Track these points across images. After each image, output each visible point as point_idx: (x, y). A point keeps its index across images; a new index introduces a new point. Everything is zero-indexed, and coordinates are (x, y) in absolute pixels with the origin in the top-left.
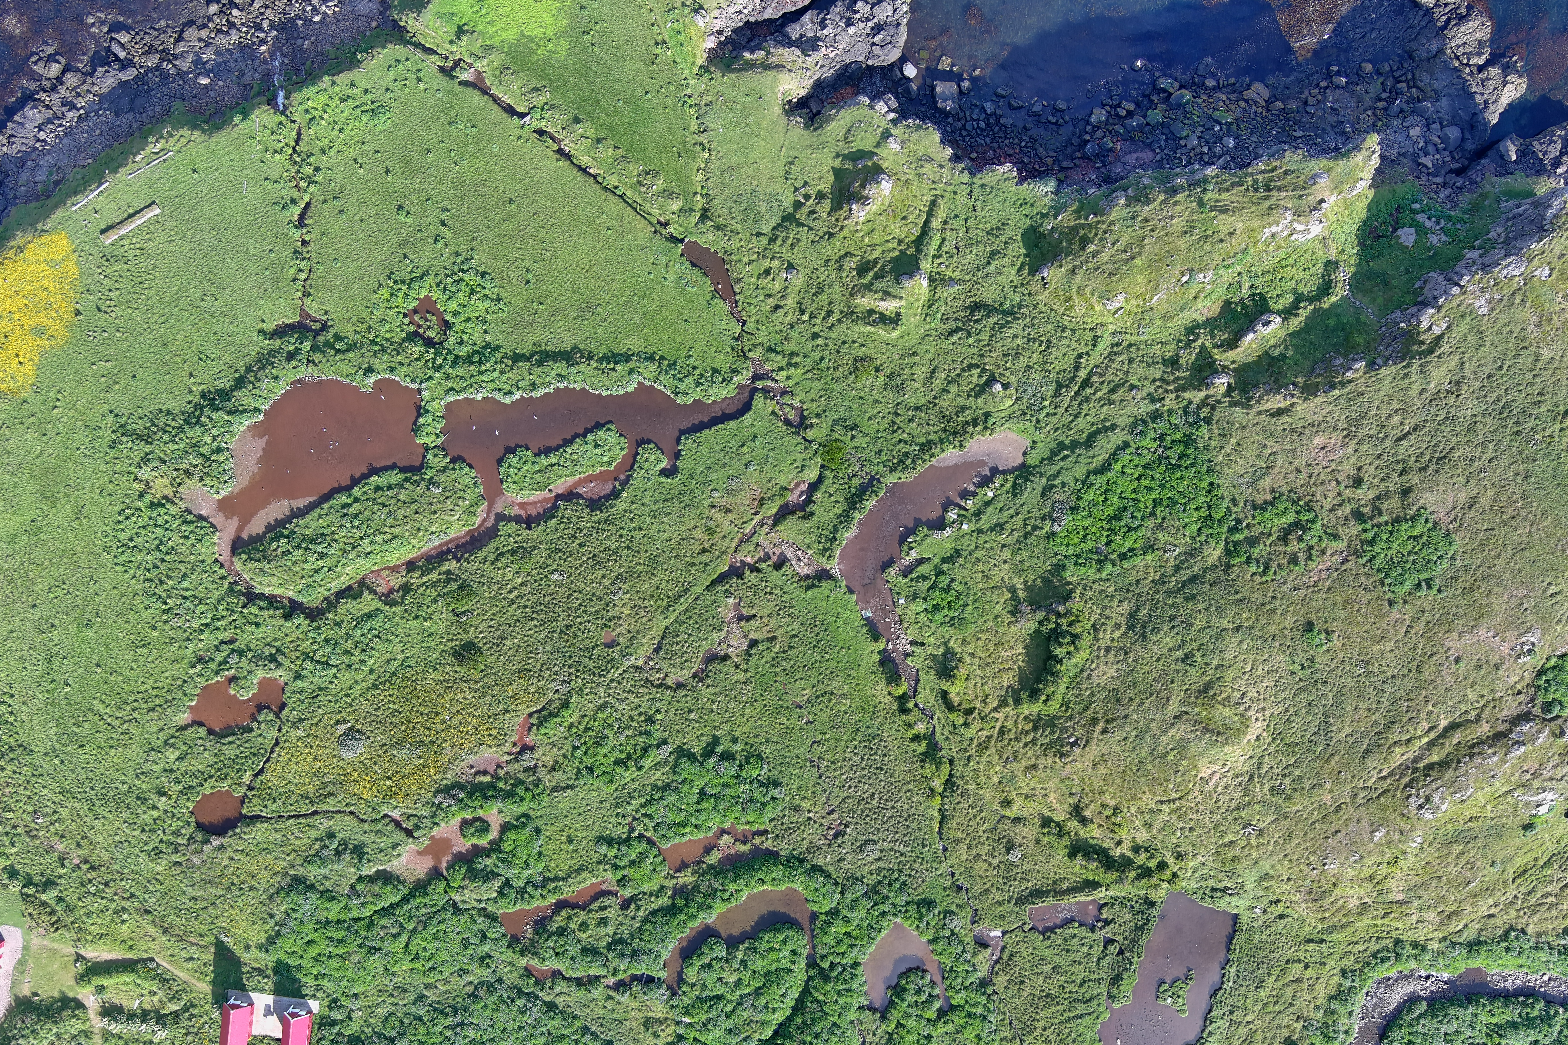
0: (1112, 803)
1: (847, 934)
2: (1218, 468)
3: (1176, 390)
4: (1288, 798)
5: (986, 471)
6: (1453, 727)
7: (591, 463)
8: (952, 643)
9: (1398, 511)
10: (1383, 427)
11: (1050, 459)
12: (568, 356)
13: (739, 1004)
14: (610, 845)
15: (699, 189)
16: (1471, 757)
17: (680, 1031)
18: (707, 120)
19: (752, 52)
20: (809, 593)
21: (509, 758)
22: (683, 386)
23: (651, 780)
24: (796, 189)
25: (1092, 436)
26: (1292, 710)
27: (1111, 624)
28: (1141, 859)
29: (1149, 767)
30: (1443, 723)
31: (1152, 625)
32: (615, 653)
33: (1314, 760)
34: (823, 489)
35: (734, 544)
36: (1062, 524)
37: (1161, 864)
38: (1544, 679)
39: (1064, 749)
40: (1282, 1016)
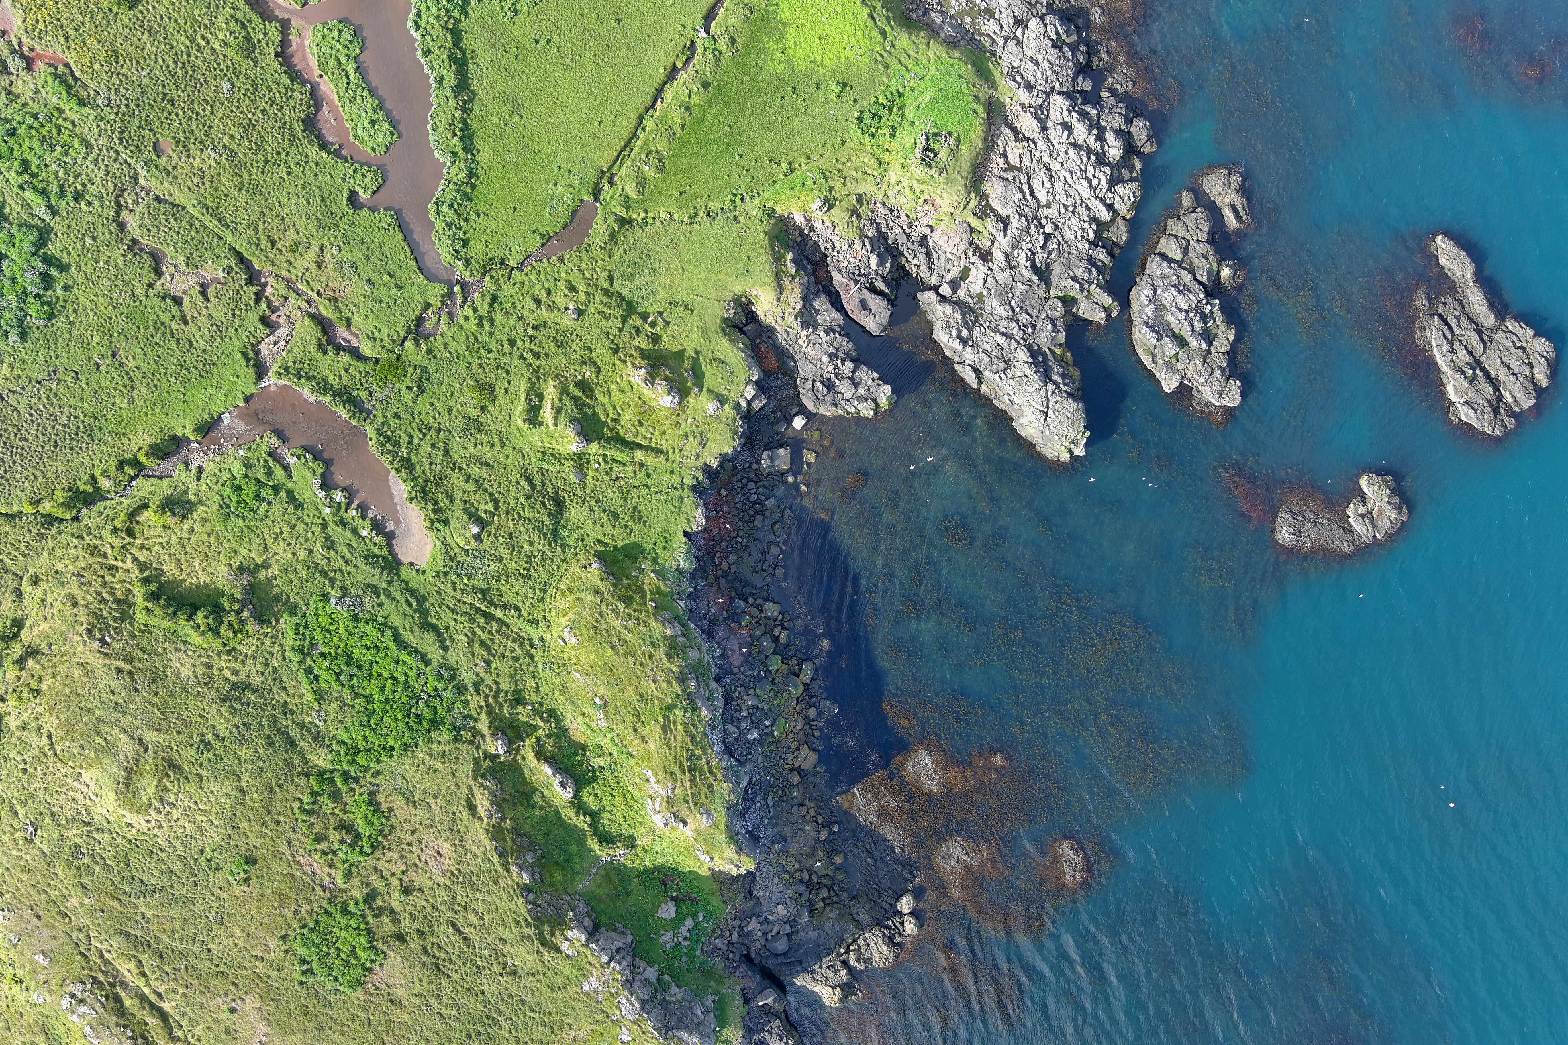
0: (44, 687)
2: (409, 753)
3: (488, 706)
4: (69, 864)
5: (390, 527)
6: (163, 1016)
7: (354, 116)
8: (202, 508)
9: (380, 933)
10: (465, 908)
11: (407, 589)
12: (463, 85)
15: (651, 215)
16: (132, 1038)
18: (720, 218)
19: (793, 261)
20: (239, 355)
21: (16, 44)
22: (445, 208)
23: (9, 200)
24: (660, 314)
25: (435, 629)
26: (163, 855)
27: (237, 666)
29: (86, 719)
30: (166, 1006)
31: (238, 706)
32: (149, 154)
33: (113, 884)
34: (354, 362)
35: (284, 273)
36: (339, 608)
39: (97, 632)
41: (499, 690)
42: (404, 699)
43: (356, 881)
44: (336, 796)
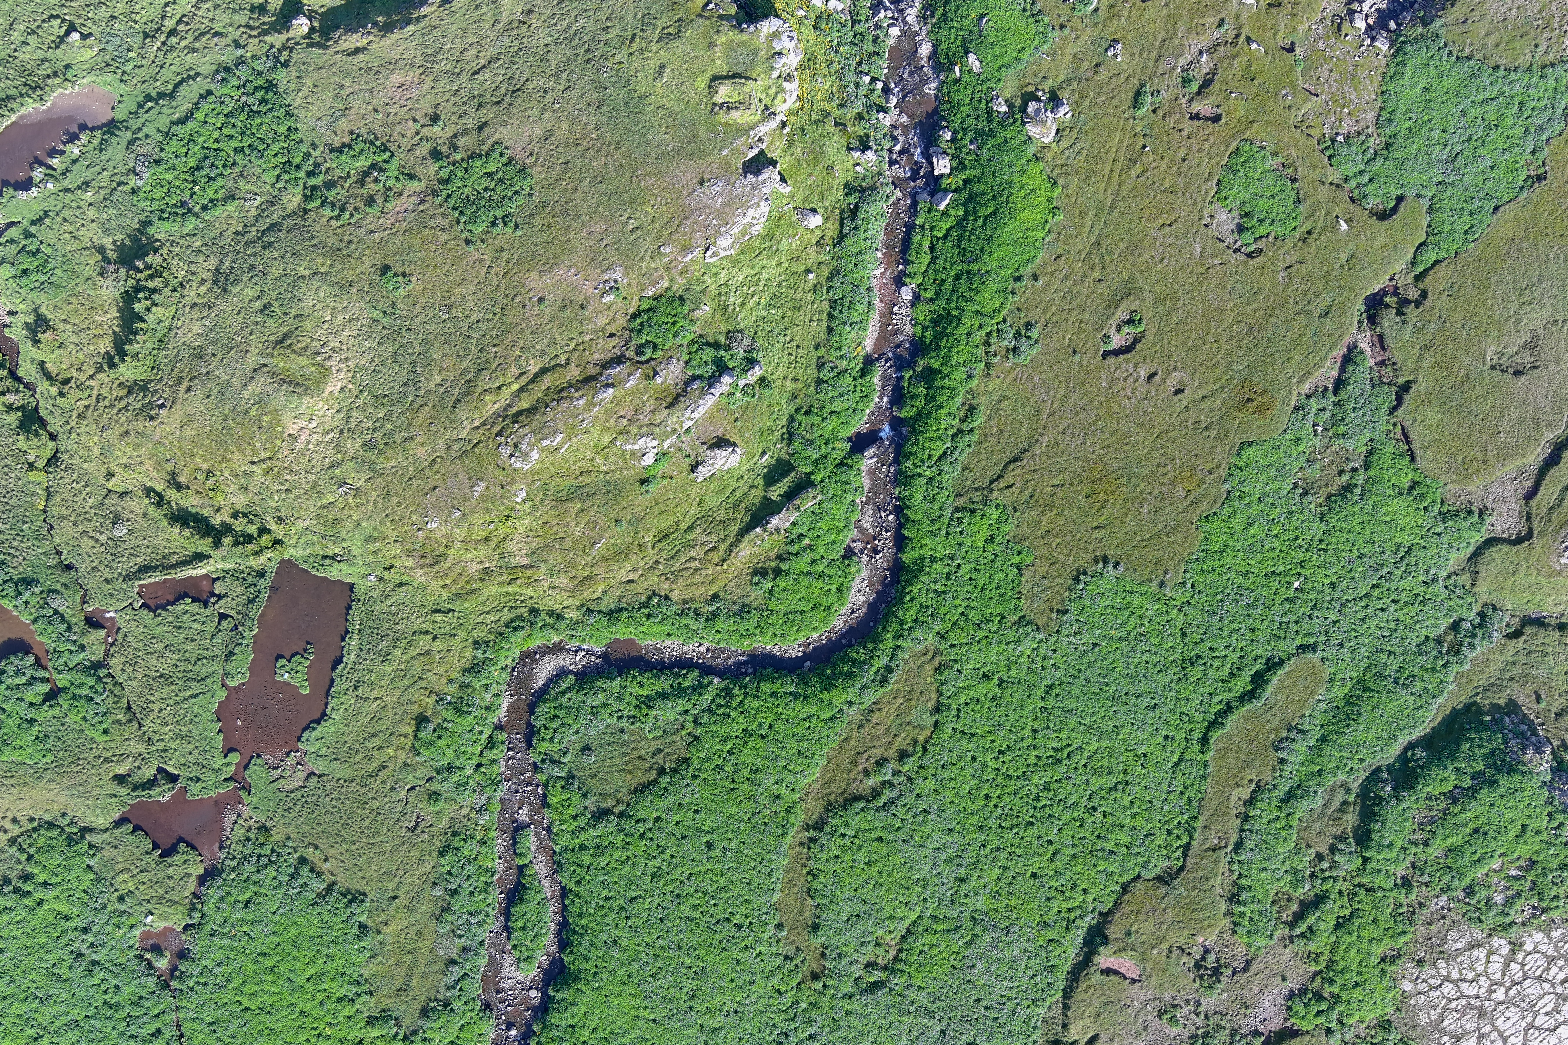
0: (205, 466)
2: (296, 111)
3: (260, 34)
4: (381, 453)
6: (543, 371)
8: (43, 310)
9: (474, 147)
10: (458, 61)
11: (136, 112)
16: (559, 401)
25: (177, 86)
26: (377, 361)
27: (196, 279)
28: (239, 525)
29: (233, 424)
30: (533, 369)
31: (232, 277)
33: (405, 412)
36: (146, 175)
37: (263, 531)
38: (638, 321)
39: (153, 413)
40: (411, 691)
42: (243, 117)
43: (419, 170)
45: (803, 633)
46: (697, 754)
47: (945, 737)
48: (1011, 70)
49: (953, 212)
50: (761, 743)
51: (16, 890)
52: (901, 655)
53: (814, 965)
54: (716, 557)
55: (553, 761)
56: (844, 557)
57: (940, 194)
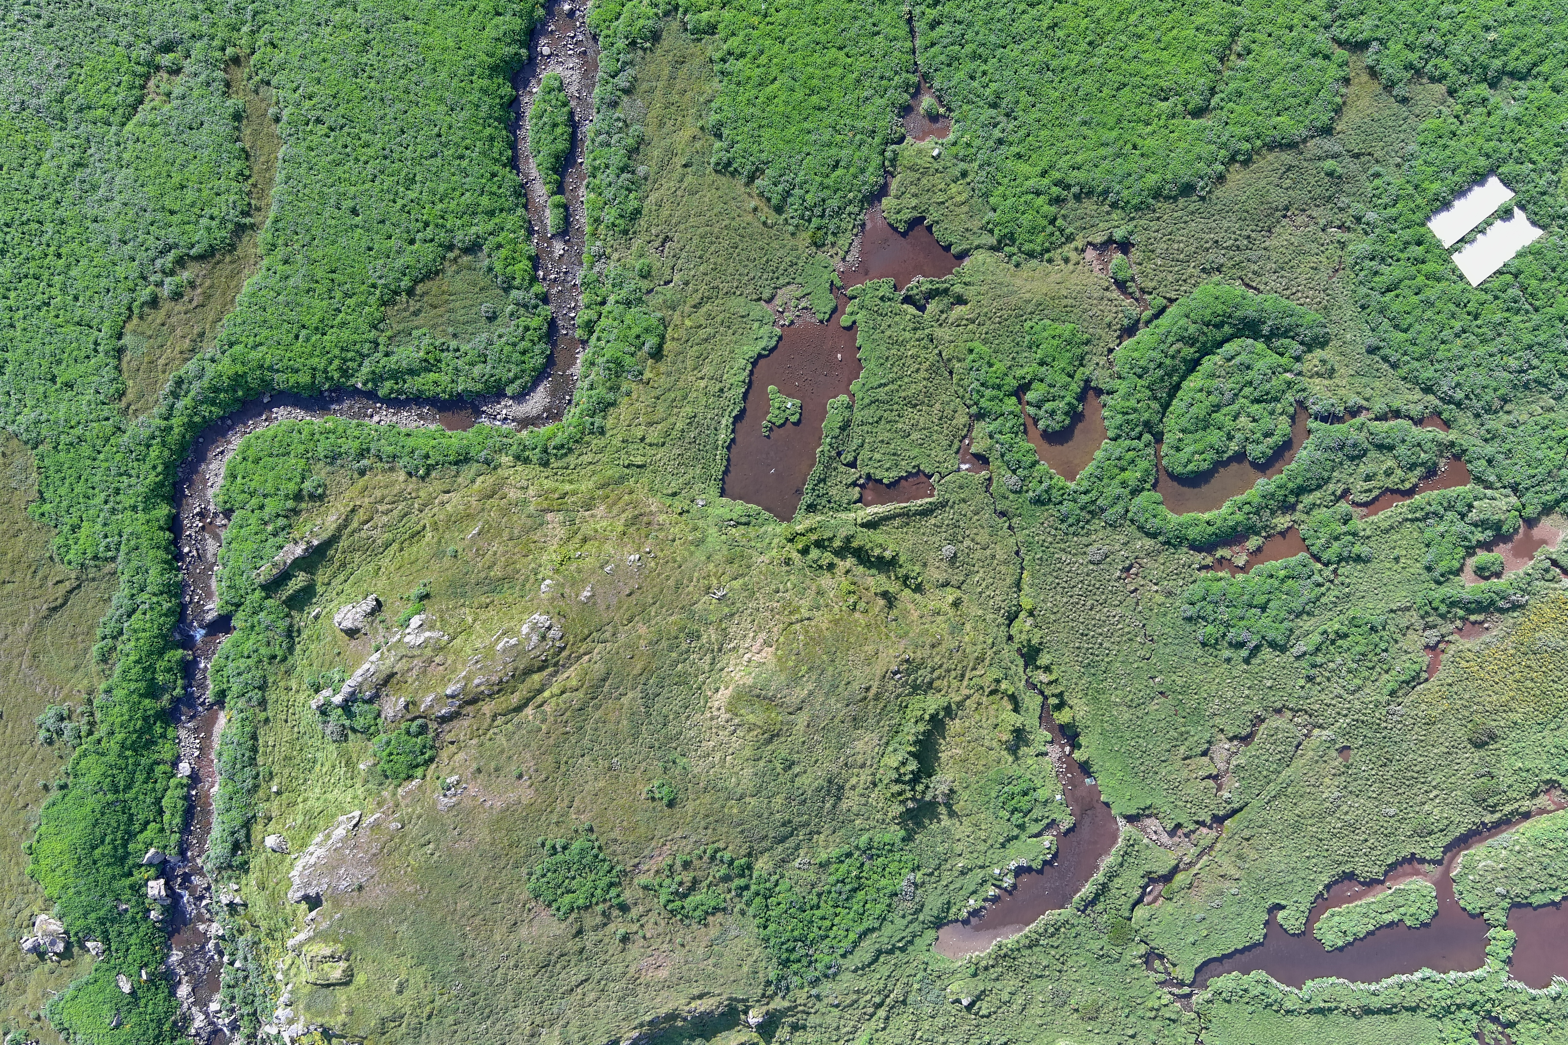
0: (857, 615)
1: (1123, 469)
2: (759, 943)
3: (795, 1007)
4: (682, 629)
6: (518, 709)
7: (1350, 916)
8: (1011, 759)
9: (586, 916)
10: (602, 991)
11: (914, 936)
12: (1367, 1012)
13: (1236, 395)
14: (1359, 556)
16: (501, 681)
17: (1297, 366)
20: (1149, 803)
21: (1450, 638)
22: (1260, 988)
23: (1313, 620)
25: (876, 960)
26: (683, 718)
27: (859, 790)
28: (828, 557)
29: (824, 657)
30: (529, 711)
31: (822, 794)
32: (1341, 742)
33: (659, 669)
34: (1132, 901)
35: (1218, 846)
36: (905, 883)
37: (805, 551)
38: (427, 756)
39: (905, 666)
40: (668, 386)
41: (808, 1013)
42: (811, 936)
43: (641, 893)
44: (727, 879)
45: (271, 433)
46: (372, 310)
47: (107, 323)
48: (84, 980)
49: (141, 846)
50: (305, 320)
51: (1068, 187)
52: (163, 410)
53: (240, 74)
54: (361, 515)
55: (525, 306)
56: (231, 511)
57: (156, 862)
